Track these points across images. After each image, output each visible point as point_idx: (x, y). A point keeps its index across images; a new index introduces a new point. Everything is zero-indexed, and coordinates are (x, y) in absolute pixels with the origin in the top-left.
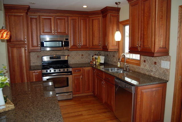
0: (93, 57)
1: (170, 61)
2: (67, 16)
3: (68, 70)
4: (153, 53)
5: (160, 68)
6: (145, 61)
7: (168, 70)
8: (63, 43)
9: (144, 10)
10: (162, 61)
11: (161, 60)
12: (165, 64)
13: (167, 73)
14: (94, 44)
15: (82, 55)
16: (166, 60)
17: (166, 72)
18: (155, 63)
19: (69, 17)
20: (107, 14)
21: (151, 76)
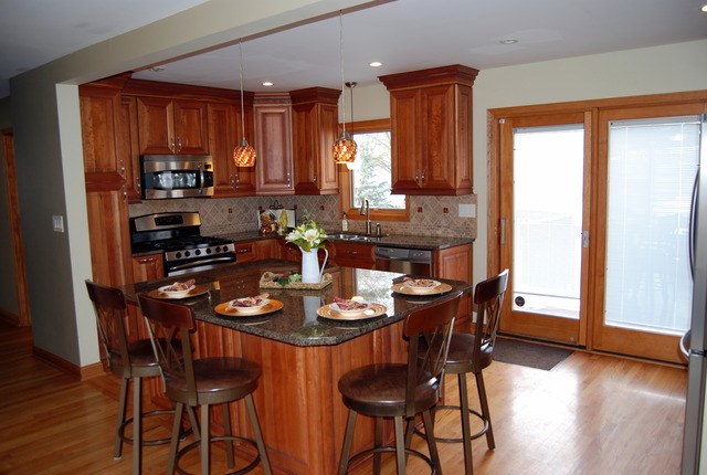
0: (263, 214)
1: (475, 202)
2: (204, 102)
3: (226, 249)
4: (454, 190)
5: (457, 217)
6: (420, 210)
7: (473, 221)
8: (202, 178)
9: (429, 111)
10: (460, 205)
11: (457, 203)
12: (465, 210)
13: (472, 226)
14: (271, 177)
15: (230, 211)
16: (469, 203)
17: (470, 224)
18: (446, 210)
19: (209, 107)
20: (314, 104)
21: (437, 237)
